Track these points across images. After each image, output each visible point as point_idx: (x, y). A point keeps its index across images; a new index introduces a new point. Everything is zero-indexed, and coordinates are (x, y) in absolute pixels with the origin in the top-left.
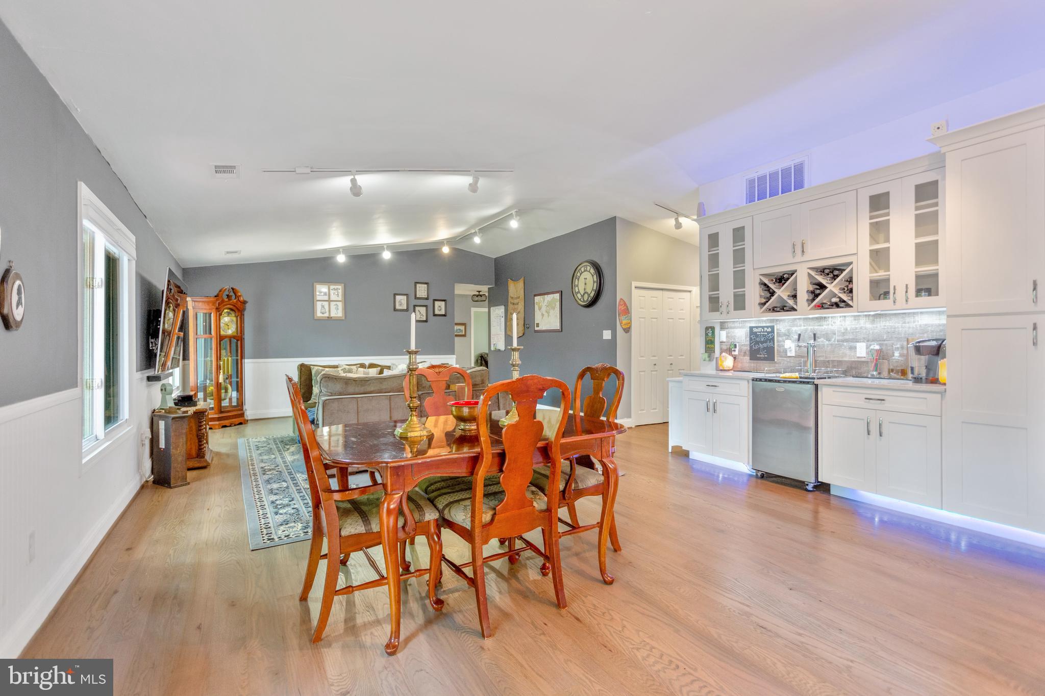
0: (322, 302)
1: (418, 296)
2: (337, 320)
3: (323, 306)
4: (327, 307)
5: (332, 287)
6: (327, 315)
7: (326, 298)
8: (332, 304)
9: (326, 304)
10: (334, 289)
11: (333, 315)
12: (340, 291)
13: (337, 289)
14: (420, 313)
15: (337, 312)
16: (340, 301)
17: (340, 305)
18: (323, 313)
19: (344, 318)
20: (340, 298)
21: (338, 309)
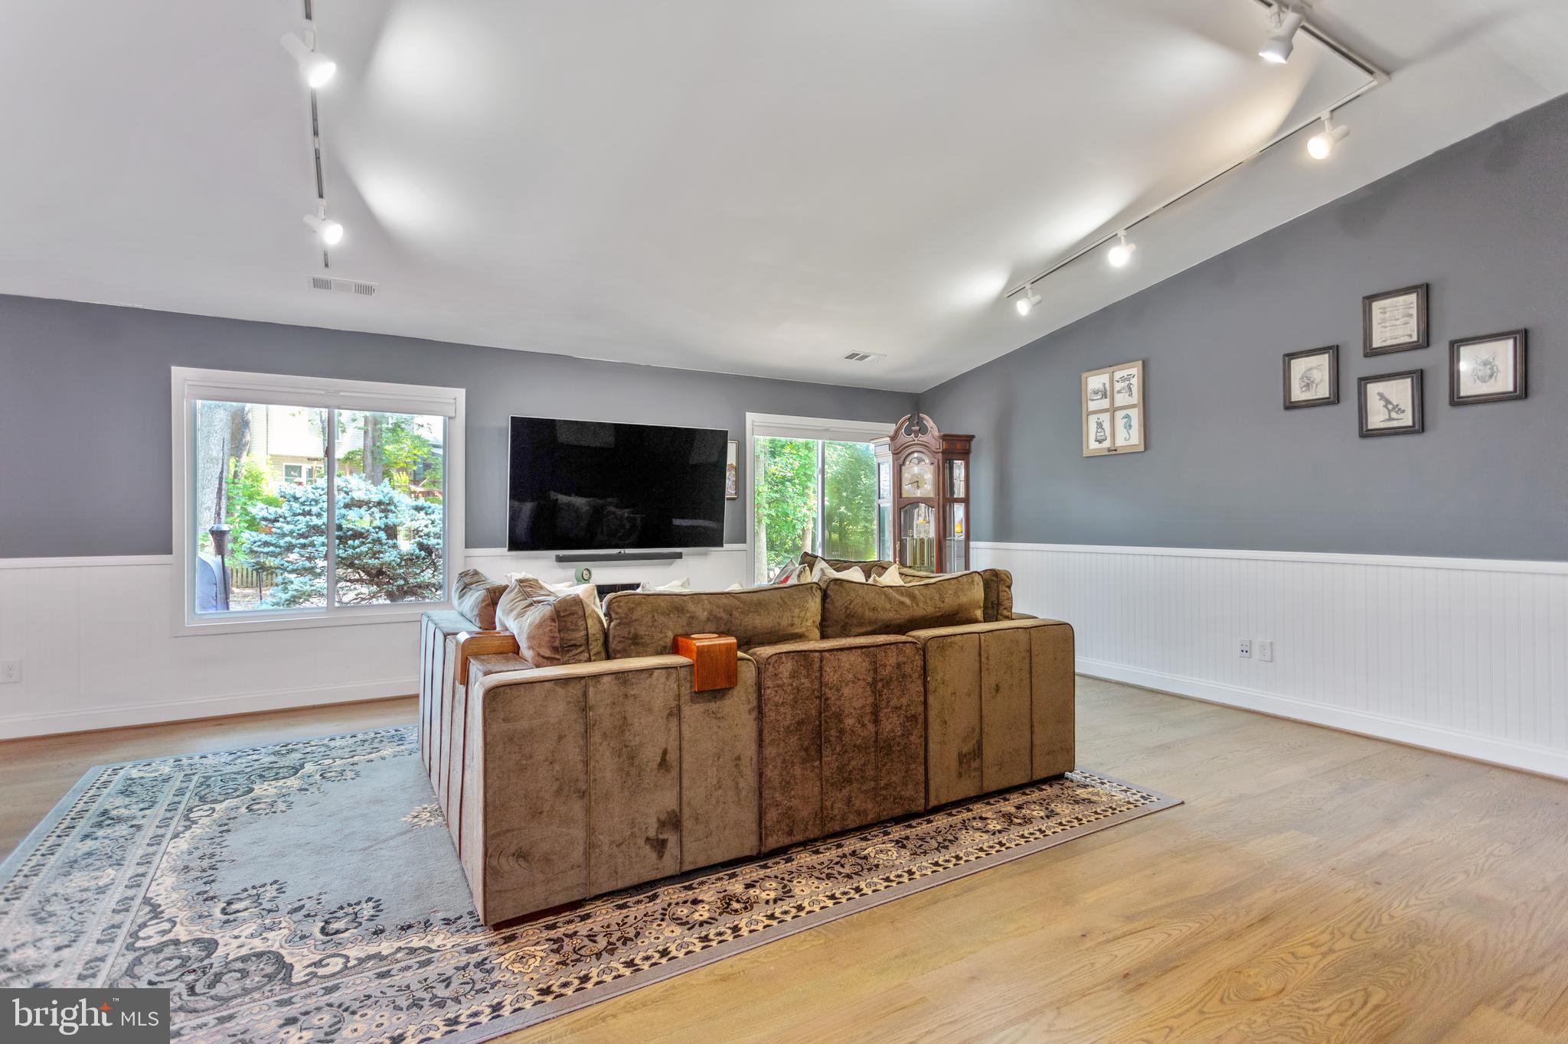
0: (1098, 416)
1: (1377, 343)
2: (1130, 454)
3: (1100, 425)
4: (1107, 426)
5: (1118, 375)
6: (1107, 444)
7: (1105, 403)
8: (1119, 414)
9: (1105, 418)
10: (1123, 379)
11: (1120, 442)
12: (1136, 383)
13: (1130, 377)
14: (1388, 402)
15: (1129, 437)
16: (1133, 406)
17: (1135, 415)
18: (1100, 442)
19: (1142, 448)
20: (1136, 398)
21: (1130, 426)
